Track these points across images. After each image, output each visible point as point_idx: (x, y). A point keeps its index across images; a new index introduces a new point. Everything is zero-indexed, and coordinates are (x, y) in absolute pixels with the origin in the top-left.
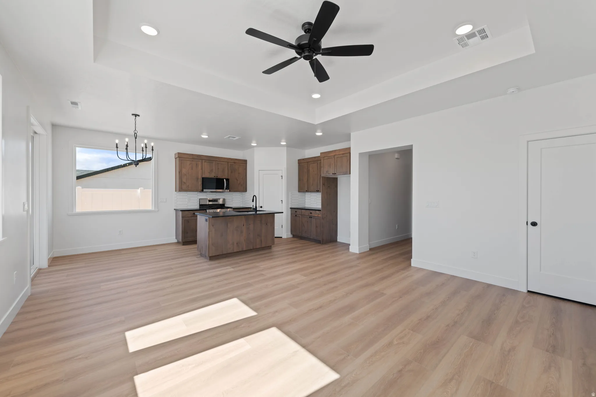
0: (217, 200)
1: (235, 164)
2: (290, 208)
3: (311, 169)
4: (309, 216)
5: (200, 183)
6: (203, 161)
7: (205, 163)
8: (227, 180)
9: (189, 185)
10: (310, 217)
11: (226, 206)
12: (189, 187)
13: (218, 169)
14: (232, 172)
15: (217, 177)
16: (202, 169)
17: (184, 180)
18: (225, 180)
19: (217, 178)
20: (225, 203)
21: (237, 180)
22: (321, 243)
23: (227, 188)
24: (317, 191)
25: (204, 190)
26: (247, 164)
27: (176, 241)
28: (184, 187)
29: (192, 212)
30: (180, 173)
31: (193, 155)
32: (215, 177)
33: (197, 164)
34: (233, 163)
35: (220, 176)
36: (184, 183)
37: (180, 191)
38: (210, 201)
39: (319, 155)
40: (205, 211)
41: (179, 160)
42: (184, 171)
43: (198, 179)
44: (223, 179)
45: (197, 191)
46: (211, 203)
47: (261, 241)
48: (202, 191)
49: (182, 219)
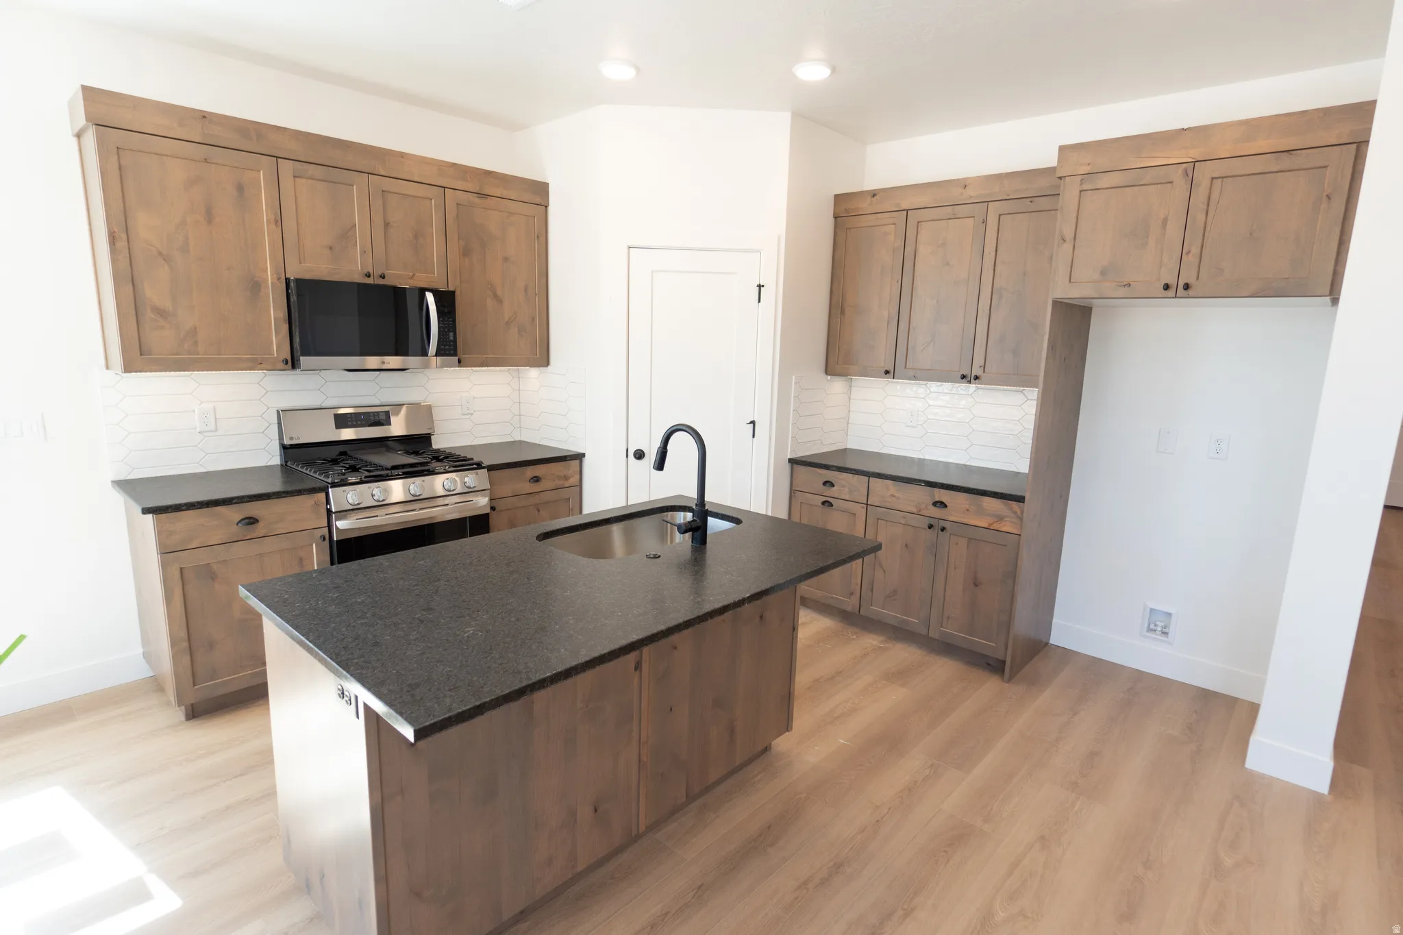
0: (387, 413)
1: (491, 202)
2: (790, 461)
3: (923, 250)
4: (927, 522)
5: (274, 311)
6: (286, 167)
7: (297, 180)
8: (446, 301)
9: (194, 331)
10: (931, 527)
11: (438, 443)
12: (196, 343)
13: (387, 225)
14: (466, 252)
15: (383, 277)
16: (280, 222)
17: (155, 292)
18: (430, 297)
19: (381, 282)
20: (433, 428)
21: (499, 300)
22: (1003, 671)
23: (448, 348)
24: (963, 377)
25: (304, 360)
26: (550, 209)
27: (142, 671)
28: (161, 338)
29: (234, 514)
30: (123, 244)
31: (204, 116)
32: (370, 281)
33: (240, 188)
34: (472, 198)
35: (400, 277)
36: (161, 313)
37: (128, 368)
38: (342, 421)
39: (1051, 160)
40: (323, 495)
41: (101, 144)
42: (146, 226)
43: (255, 287)
44: (422, 291)
45: (255, 363)
46: (348, 434)
47: (732, 731)
48: (294, 364)
49: (164, 566)
